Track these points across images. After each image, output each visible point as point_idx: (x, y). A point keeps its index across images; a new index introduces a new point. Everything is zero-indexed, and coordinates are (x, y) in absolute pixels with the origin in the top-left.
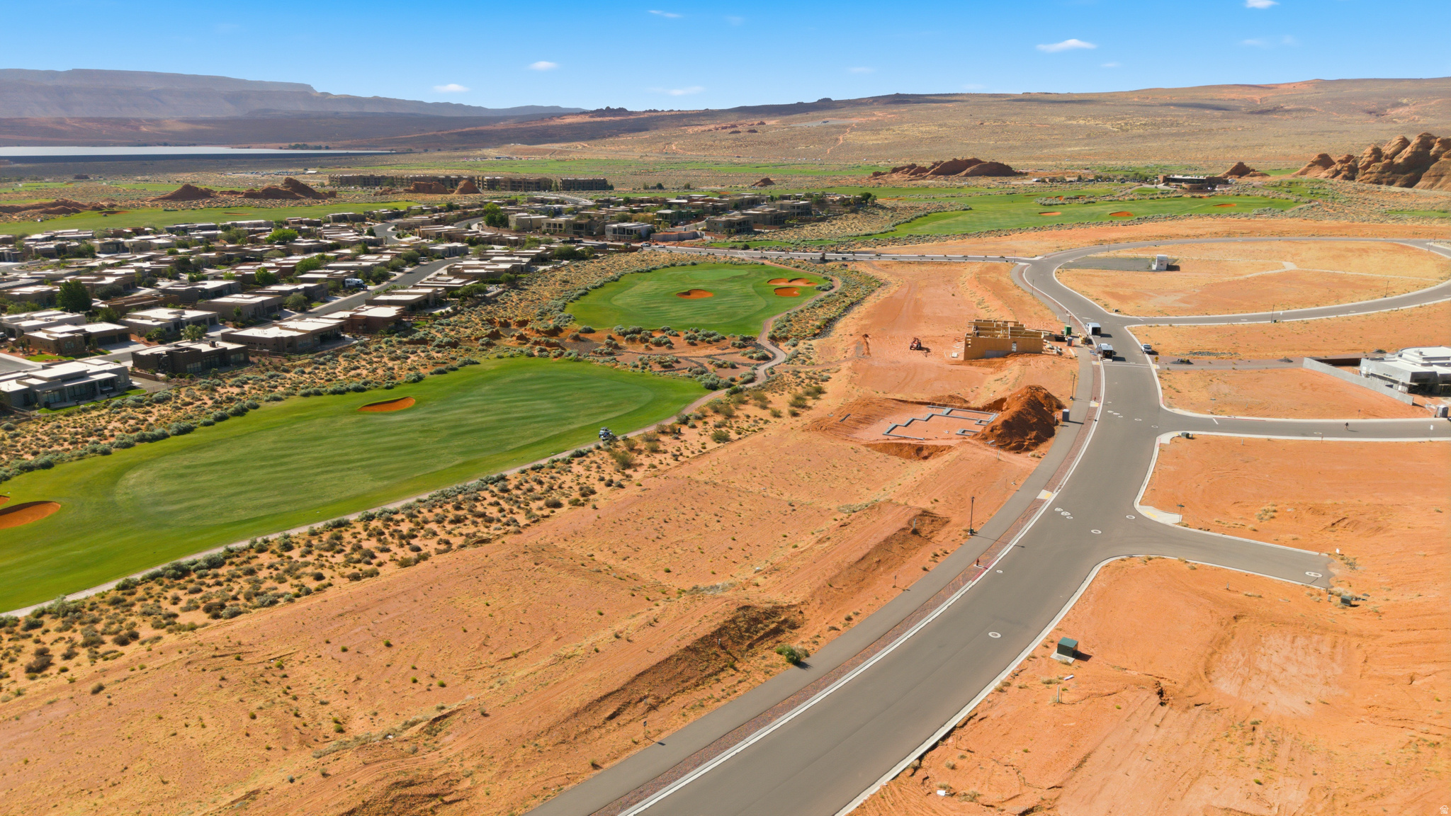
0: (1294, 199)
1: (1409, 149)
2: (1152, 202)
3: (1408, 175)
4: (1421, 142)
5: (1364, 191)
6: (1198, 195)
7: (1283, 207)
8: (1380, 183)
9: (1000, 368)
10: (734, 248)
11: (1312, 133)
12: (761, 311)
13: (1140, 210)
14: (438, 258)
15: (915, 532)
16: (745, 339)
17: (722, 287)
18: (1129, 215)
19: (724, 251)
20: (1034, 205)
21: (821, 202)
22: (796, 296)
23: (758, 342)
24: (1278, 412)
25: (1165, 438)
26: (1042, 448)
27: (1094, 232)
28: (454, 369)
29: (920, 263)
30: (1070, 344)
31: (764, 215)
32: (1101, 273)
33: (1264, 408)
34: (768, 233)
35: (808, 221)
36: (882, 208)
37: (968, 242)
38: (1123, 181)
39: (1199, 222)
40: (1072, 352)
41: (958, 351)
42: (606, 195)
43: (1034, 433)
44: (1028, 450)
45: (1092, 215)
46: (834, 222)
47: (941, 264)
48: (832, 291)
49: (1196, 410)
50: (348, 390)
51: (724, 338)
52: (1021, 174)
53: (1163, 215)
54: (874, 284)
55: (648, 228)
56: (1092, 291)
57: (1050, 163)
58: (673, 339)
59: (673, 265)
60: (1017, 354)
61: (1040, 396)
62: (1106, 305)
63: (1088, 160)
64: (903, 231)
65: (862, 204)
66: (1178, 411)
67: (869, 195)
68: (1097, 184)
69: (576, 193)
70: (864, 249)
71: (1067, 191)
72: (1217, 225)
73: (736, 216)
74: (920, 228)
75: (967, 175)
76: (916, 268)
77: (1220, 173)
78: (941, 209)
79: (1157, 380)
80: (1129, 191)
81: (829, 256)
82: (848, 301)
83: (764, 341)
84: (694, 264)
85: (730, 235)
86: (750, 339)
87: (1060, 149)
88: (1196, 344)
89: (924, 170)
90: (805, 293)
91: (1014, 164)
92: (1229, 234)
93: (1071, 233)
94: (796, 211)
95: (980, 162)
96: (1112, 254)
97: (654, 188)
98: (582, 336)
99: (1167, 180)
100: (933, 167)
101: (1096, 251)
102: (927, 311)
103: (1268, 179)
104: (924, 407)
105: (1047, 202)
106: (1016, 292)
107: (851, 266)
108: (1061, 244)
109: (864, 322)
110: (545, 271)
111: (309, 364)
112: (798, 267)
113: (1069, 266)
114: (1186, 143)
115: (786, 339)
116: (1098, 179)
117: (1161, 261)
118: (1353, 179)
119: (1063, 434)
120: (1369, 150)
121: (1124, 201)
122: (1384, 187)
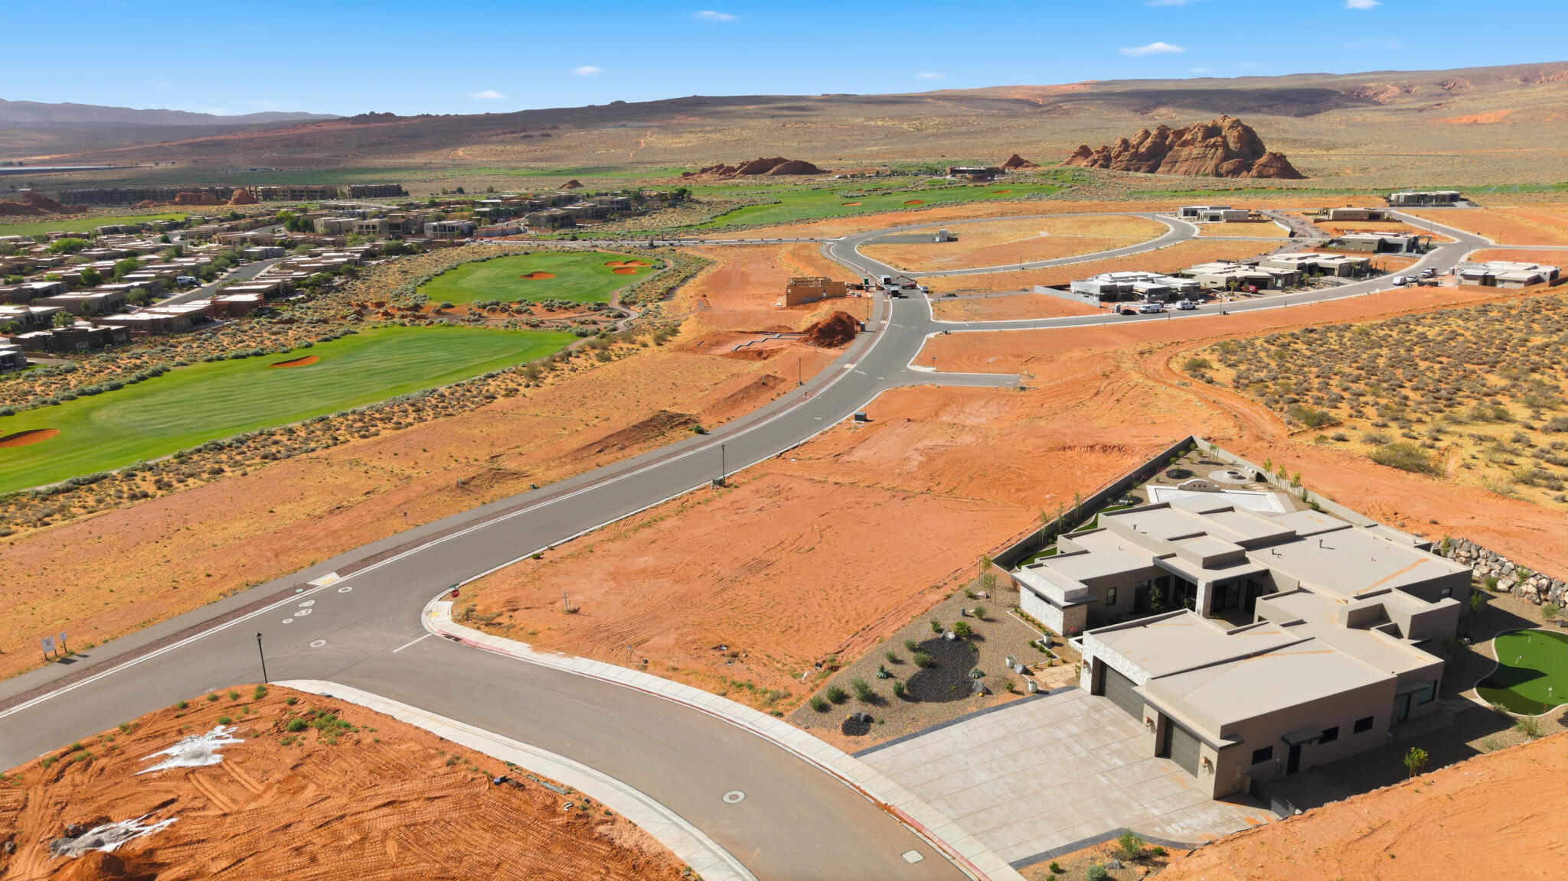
0: (1058, 185)
1: (1150, 139)
2: (941, 192)
3: (1150, 162)
4: (1159, 133)
5: (1115, 177)
6: (979, 184)
7: (1048, 192)
8: (1128, 170)
9: (815, 309)
10: (563, 239)
11: (1084, 130)
12: (606, 285)
13: (930, 198)
14: (256, 260)
15: (764, 384)
16: (598, 305)
17: (562, 270)
18: (920, 202)
19: (551, 241)
20: (837, 198)
21: (639, 197)
22: (635, 274)
23: (610, 306)
24: (1010, 317)
25: (932, 335)
26: (846, 345)
27: (890, 217)
28: (338, 338)
29: (741, 246)
30: (867, 291)
31: (585, 210)
32: (894, 246)
33: (1001, 316)
34: (590, 227)
35: (629, 216)
36: (699, 203)
37: (781, 230)
38: (916, 175)
39: (980, 206)
40: (869, 295)
41: (782, 301)
42: (405, 200)
43: (840, 337)
44: (836, 346)
45: (888, 204)
46: (654, 216)
47: (759, 246)
48: (666, 269)
49: (956, 320)
50: (248, 355)
51: (578, 305)
52: (825, 172)
53: (950, 202)
54: (703, 264)
55: (469, 225)
56: (886, 258)
57: (851, 162)
58: (532, 308)
59: (507, 255)
60: (827, 298)
61: (844, 317)
62: (896, 267)
63: (886, 158)
64: (720, 222)
65: (679, 199)
66: (942, 321)
67: (684, 191)
68: (893, 178)
69: (368, 200)
70: (687, 237)
71: (867, 185)
72: (994, 207)
73: (556, 211)
74: (736, 220)
75: (773, 174)
76: (738, 251)
77: (1000, 166)
78: (753, 203)
79: (930, 306)
80: (921, 182)
81: (656, 243)
82: (683, 275)
83: (616, 305)
84: (527, 254)
85: (554, 229)
86: (603, 304)
87: (860, 149)
88: (961, 285)
89: (731, 170)
90: (642, 271)
91: (817, 164)
92: (1002, 214)
93: (870, 218)
94: (616, 206)
95: (785, 161)
96: (904, 233)
97: (454, 193)
98: (443, 311)
99: (954, 172)
100: (741, 167)
101: (890, 232)
102: (752, 279)
103: (1038, 169)
104: (759, 335)
105: (849, 195)
106: (824, 262)
107: (679, 251)
108: (861, 227)
109: (700, 288)
110: (378, 265)
111: (193, 341)
112: (629, 252)
113: (867, 243)
114: (974, 141)
115: (634, 303)
116: (893, 173)
117: (942, 234)
118: (1107, 167)
119: (860, 339)
120: (1118, 142)
121: (916, 191)
122: (1132, 173)
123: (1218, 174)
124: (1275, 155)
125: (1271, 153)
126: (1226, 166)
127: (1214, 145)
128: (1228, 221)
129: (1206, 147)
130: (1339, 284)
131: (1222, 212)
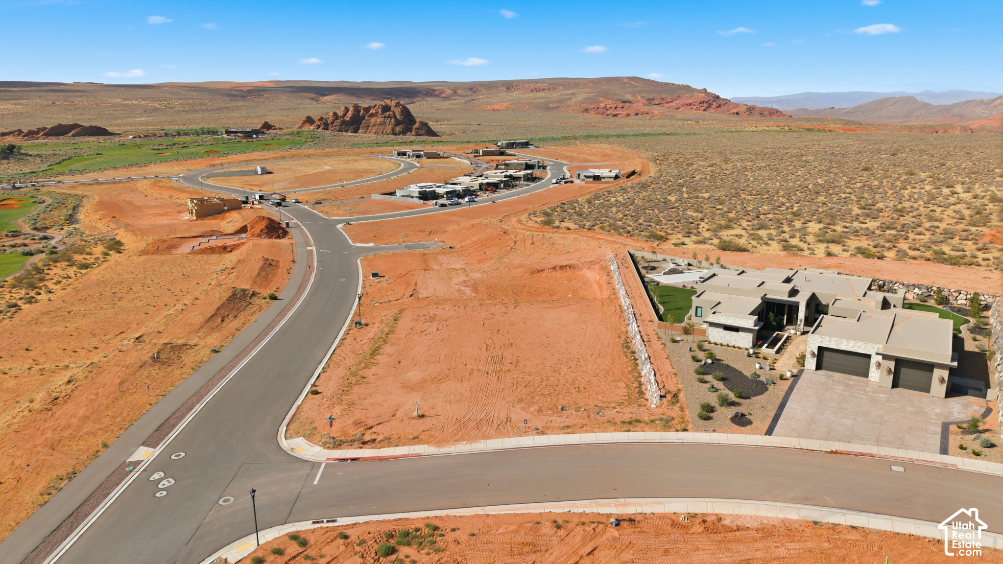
0: (304, 140)
1: (350, 112)
2: (225, 145)
3: (353, 127)
4: (354, 109)
5: (335, 135)
6: (250, 140)
7: (301, 144)
8: (342, 131)
13: (221, 149)
16: (13, 232)
18: (217, 151)
20: (145, 150)
22: (20, 208)
23: (24, 232)
25: (341, 226)
26: (289, 236)
27: (204, 161)
29: (99, 183)
32: (230, 178)
36: (30, 155)
38: (196, 135)
40: (257, 206)
43: (280, 232)
44: (283, 238)
45: (192, 153)
47: (116, 183)
48: (48, 203)
49: (344, 216)
52: (117, 134)
53: (238, 151)
54: (78, 197)
60: (228, 210)
65: (11, 153)
66: (334, 218)
67: (11, 148)
68: (181, 137)
71: (163, 141)
72: (273, 154)
74: (74, 166)
75: (73, 135)
76: (100, 186)
77: (257, 128)
78: (76, 155)
79: (312, 210)
80: (206, 140)
82: (69, 206)
83: (30, 231)
86: (16, 231)
89: (33, 133)
90: (26, 206)
92: (282, 158)
93: (188, 162)
95: (81, 126)
96: (226, 170)
99: (228, 132)
103: (285, 131)
104: (200, 237)
105: (154, 148)
106: (190, 189)
107: (45, 189)
108: (189, 168)
113: (206, 177)
115: (47, 228)
116: (178, 134)
117: (262, 169)
118: (327, 129)
119: (293, 231)
120: (331, 114)
121: (206, 145)
122: (344, 133)
123: (394, 134)
124: (422, 122)
125: (420, 122)
126: (398, 129)
127: (389, 117)
128: (427, 158)
129: (385, 117)
130: (528, 185)
131: (422, 153)
